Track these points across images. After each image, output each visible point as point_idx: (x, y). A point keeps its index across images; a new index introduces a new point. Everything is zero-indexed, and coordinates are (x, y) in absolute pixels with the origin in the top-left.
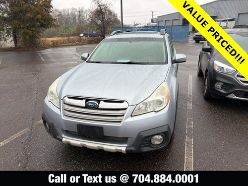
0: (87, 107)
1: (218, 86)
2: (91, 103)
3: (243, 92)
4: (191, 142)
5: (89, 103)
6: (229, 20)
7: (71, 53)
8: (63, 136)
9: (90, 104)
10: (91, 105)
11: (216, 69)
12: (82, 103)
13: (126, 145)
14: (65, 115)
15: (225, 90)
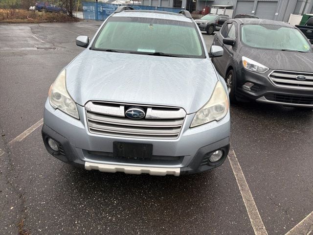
0: (127, 117)
1: (247, 87)
2: (134, 111)
3: (274, 94)
4: (233, 154)
5: (131, 111)
6: (227, 8)
7: (23, 34)
8: (86, 159)
9: (133, 113)
10: (134, 115)
11: (246, 67)
12: (120, 111)
13: (180, 166)
14: (91, 129)
15: (255, 91)
